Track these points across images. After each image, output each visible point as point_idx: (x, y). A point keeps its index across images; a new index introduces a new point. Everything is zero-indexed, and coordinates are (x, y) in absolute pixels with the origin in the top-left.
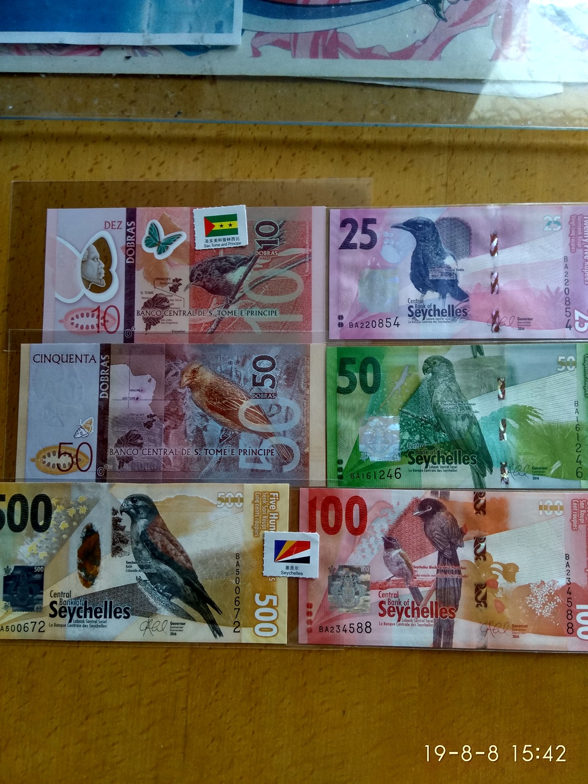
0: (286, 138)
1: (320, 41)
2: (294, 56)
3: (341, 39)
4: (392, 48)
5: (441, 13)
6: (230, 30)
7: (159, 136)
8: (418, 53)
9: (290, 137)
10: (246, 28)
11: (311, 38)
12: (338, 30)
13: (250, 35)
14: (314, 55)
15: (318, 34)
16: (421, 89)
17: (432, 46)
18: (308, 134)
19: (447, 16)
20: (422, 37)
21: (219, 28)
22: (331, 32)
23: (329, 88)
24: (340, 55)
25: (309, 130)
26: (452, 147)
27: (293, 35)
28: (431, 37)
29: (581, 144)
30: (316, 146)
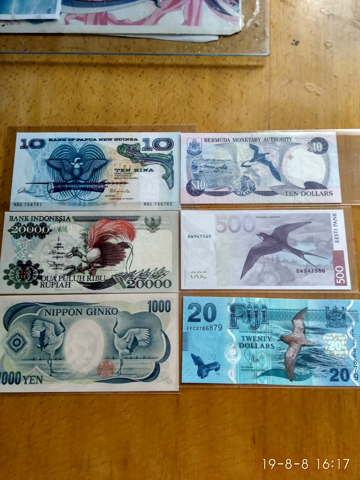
0: (81, 62)
1: (99, 17)
2: (86, 24)
3: (109, 16)
4: (134, 20)
5: (158, 4)
6: (54, 13)
7: (17, 62)
8: (146, 22)
9: (82, 61)
10: (62, 12)
11: (94, 16)
12: (108, 12)
13: (64, 15)
14: (95, 23)
15: (97, 14)
17: (153, 19)
18: (92, 60)
19: (161, 5)
20: (149, 15)
21: (49, 12)
22: (104, 14)
23: (102, 39)
24: (108, 23)
25: (92, 58)
26: (163, 66)
27: (85, 15)
28: (153, 15)
29: (227, 63)
30: (96, 65)
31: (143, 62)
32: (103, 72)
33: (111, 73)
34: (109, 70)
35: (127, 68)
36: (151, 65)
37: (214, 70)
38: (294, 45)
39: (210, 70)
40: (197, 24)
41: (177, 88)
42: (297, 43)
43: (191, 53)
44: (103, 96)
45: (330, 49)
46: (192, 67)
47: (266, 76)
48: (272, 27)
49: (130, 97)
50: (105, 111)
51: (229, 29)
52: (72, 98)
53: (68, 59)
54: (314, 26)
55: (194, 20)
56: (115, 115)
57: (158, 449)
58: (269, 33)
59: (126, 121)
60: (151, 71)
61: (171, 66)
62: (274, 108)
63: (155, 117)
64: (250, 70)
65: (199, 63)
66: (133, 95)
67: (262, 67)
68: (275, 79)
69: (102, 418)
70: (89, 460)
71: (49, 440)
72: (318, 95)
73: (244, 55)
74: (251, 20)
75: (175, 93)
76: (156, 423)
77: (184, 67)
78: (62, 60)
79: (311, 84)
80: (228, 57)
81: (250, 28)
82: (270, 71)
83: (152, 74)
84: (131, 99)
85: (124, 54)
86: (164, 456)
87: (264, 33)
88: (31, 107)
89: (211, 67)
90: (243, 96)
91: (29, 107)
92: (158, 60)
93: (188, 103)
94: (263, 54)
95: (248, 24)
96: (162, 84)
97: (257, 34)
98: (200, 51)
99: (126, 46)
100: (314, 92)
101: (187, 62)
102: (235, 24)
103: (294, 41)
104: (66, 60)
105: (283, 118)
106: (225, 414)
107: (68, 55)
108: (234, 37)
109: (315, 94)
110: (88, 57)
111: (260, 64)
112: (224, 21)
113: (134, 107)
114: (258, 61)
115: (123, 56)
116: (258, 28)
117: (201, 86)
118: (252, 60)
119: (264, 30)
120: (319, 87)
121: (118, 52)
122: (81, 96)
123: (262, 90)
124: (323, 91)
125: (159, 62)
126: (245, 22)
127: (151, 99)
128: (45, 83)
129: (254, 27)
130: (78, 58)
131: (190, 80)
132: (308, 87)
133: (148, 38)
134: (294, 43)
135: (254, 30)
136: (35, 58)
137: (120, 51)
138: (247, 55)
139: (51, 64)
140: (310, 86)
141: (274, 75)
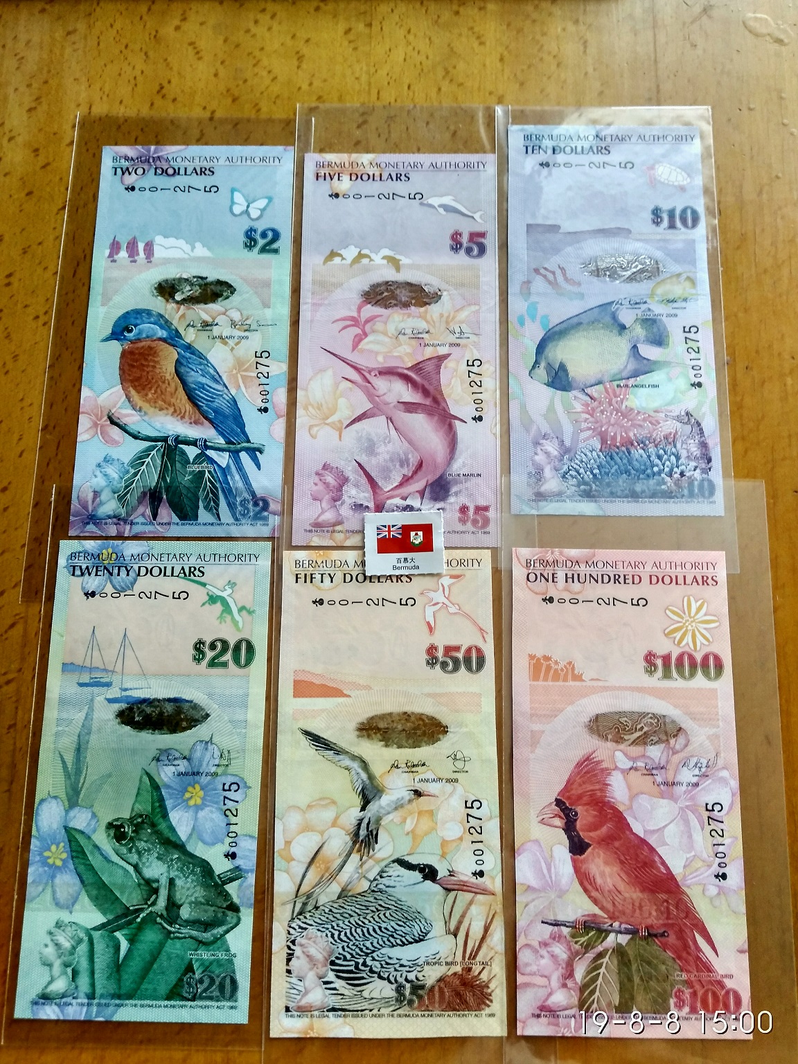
33: (242, 6)
41: (415, 36)
44: (222, 62)
49: (296, 63)
50: (230, 100)
52: (142, 72)
56: (259, 110)
62: (669, 77)
63: (362, 110)
66: (303, 56)
68: (666, 5)
72: (780, 41)
75: (411, 48)
79: (760, 15)
84: (298, 67)
88: (38, 99)
90: (589, 51)
91: (34, 98)
93: (447, 72)
96: (376, 27)
109: (771, 41)
113: (305, 87)
117: (476, 29)
120: (779, 22)
122: (168, 65)
124: (791, 33)
127: (350, 67)
128: (73, 38)
131: (447, 15)
132: (751, 23)
140: (756, 19)
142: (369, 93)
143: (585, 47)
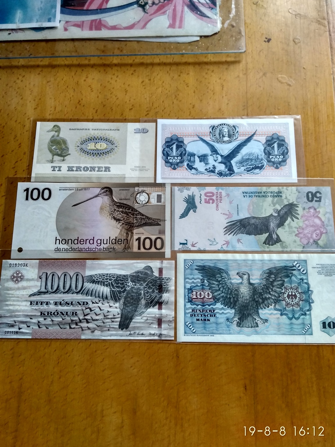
0: (79, 63)
1: (94, 24)
2: (82, 30)
3: (103, 22)
4: (125, 25)
5: (146, 10)
6: (54, 21)
7: (23, 65)
8: (136, 26)
9: (81, 63)
10: (61, 20)
11: (89, 23)
12: (101, 19)
13: (63, 23)
14: (91, 29)
15: (92, 21)
16: (138, 42)
17: (142, 24)
18: (89, 61)
19: (148, 12)
20: (138, 20)
21: (49, 20)
22: (98, 20)
23: (98, 43)
24: (102, 29)
25: (89, 60)
26: (152, 64)
27: (82, 22)
28: (142, 20)
29: (209, 60)
30: (93, 66)
31: (134, 62)
32: (100, 72)
33: (107, 73)
34: (105, 70)
35: (120, 67)
36: (142, 64)
37: (197, 66)
38: (267, 42)
39: (194, 67)
40: (180, 27)
41: (165, 84)
42: (269, 40)
43: (176, 52)
44: (100, 93)
45: (299, 44)
46: (177, 64)
47: (243, 70)
48: (246, 27)
49: (125, 93)
50: (103, 106)
51: (208, 30)
52: (73, 96)
53: (68, 62)
54: (283, 25)
55: (177, 23)
56: (112, 110)
57: (162, 399)
58: (244, 32)
59: (122, 114)
60: (142, 69)
61: (159, 64)
62: (251, 98)
63: (147, 110)
64: (229, 65)
65: (184, 60)
66: (127, 91)
67: (238, 62)
68: (251, 72)
69: (111, 374)
70: (103, 411)
71: (67, 395)
72: (289, 85)
73: (223, 53)
74: (228, 22)
75: (164, 88)
76: (159, 376)
77: (170, 64)
78: (63, 63)
79: (282, 76)
80: (209, 55)
81: (227, 28)
82: (246, 66)
83: (143, 72)
84: (126, 95)
85: (118, 55)
86: (168, 404)
87: (240, 33)
88: (37, 105)
89: (194, 64)
90: (224, 89)
91: (36, 105)
92: (148, 60)
93: (176, 97)
94: (240, 51)
95: (226, 25)
96: (152, 81)
97: (234, 34)
98: (184, 50)
99: (118, 49)
100: (286, 83)
101: (173, 60)
102: (214, 25)
103: (266, 38)
104: (67, 63)
105: (259, 107)
106: (219, 366)
107: (68, 58)
108: (213, 37)
109: (286, 85)
110: (86, 59)
111: (237, 59)
112: (204, 24)
113: (128, 102)
114: (235, 57)
115: (117, 57)
116: (234, 28)
117: (186, 81)
118: (230, 57)
119: (240, 30)
120: (290, 78)
121: (112, 54)
122: (81, 93)
123: (240, 83)
124: (294, 82)
125: (149, 61)
126: (223, 23)
127: (143, 94)
128: (49, 84)
129: (230, 27)
130: (77, 60)
131: (176, 76)
132: (280, 79)
133: (138, 41)
134: (266, 40)
135: (230, 30)
136: (39, 62)
137: (113, 53)
138: (226, 53)
139: (53, 66)
140: (282, 77)
141: (250, 69)
142: (149, 104)
143: (223, 88)
